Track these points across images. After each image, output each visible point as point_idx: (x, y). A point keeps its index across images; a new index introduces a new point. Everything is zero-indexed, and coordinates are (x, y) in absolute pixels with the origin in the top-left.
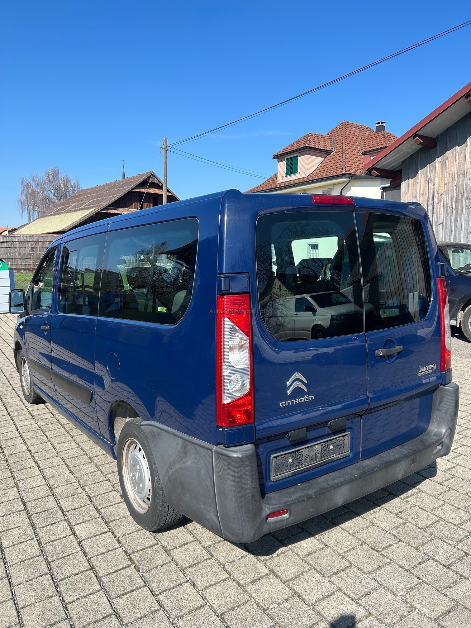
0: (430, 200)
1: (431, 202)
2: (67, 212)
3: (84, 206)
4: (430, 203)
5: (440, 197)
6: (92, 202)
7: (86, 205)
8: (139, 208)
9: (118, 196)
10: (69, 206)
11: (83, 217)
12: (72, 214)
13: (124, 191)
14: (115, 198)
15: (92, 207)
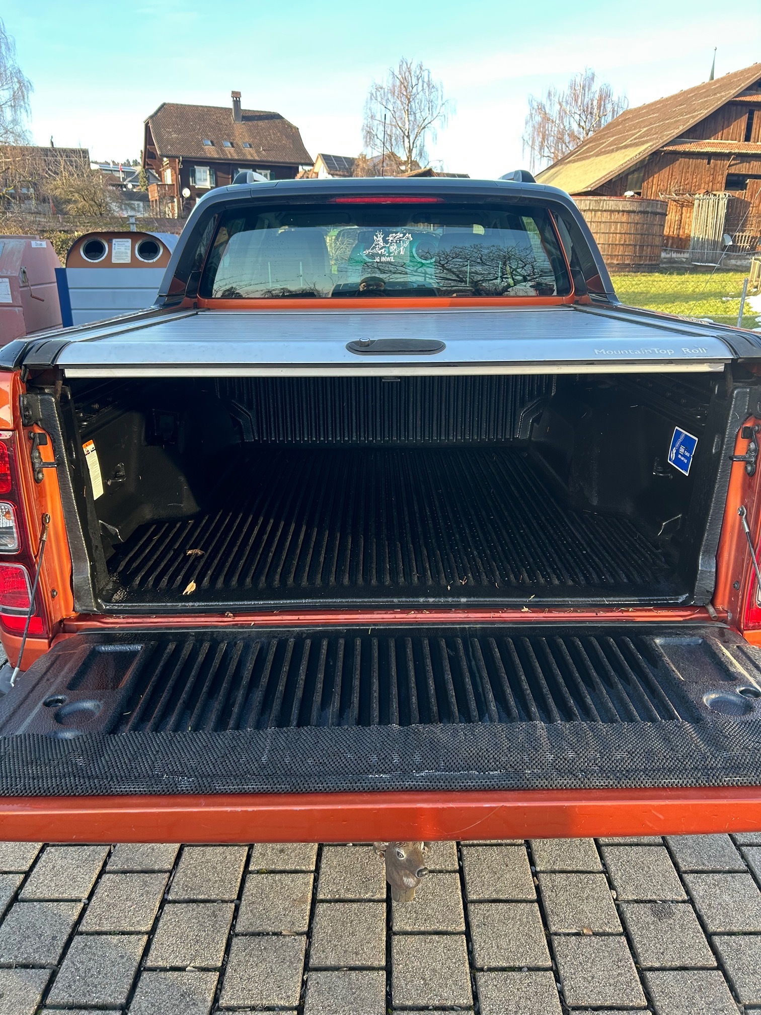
2: (597, 155)
3: (631, 141)
6: (647, 131)
7: (635, 139)
8: (743, 137)
9: (702, 113)
10: (603, 143)
11: (626, 162)
12: (607, 157)
13: (717, 102)
14: (696, 119)
15: (647, 142)
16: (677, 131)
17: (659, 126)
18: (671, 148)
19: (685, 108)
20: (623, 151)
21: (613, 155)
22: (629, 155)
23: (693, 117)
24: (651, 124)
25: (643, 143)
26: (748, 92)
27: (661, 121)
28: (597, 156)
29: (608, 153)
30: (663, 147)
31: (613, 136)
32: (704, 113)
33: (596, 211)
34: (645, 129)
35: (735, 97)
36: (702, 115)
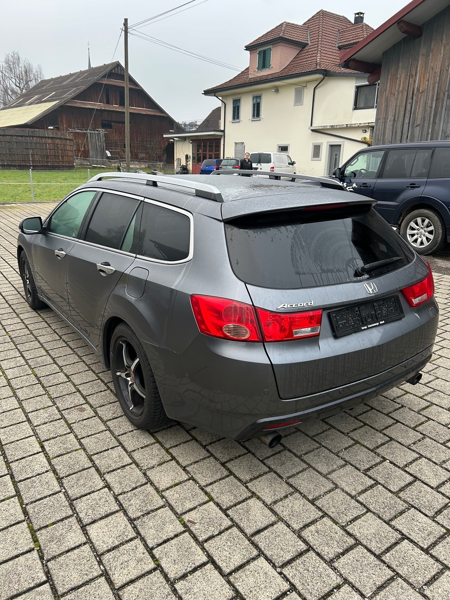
0: (410, 99)
1: (410, 101)
2: (30, 104)
3: (47, 98)
4: (408, 102)
5: (420, 95)
6: (55, 93)
8: (105, 102)
10: (32, 98)
11: (46, 110)
12: (35, 106)
13: (89, 83)
14: (80, 90)
16: (71, 96)
17: (61, 92)
18: (69, 104)
19: (74, 83)
20: (44, 103)
21: (39, 105)
22: (47, 107)
24: (57, 90)
25: (54, 100)
26: (103, 78)
30: (65, 103)
31: (37, 95)
32: (83, 88)
33: (33, 137)
35: (98, 81)
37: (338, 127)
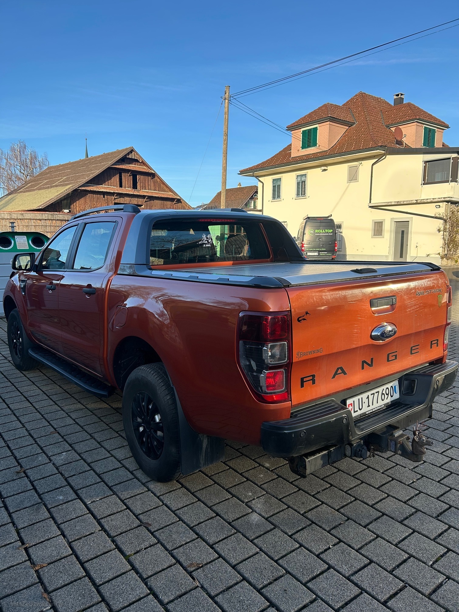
3: (59, 183)
7: (61, 182)
8: (118, 185)
9: (96, 172)
10: (41, 183)
11: (59, 194)
12: (46, 191)
13: (103, 167)
14: (93, 175)
15: (69, 184)
16: (85, 180)
18: (83, 188)
19: (85, 168)
20: (55, 188)
21: (50, 190)
22: (60, 191)
23: (92, 174)
24: (68, 175)
25: (67, 185)
26: (117, 163)
27: (74, 174)
28: (39, 190)
29: (46, 189)
30: (79, 187)
31: (46, 180)
32: (97, 172)
33: (52, 220)
34: (65, 177)
35: (111, 165)
36: (96, 173)
37: (405, 203)
